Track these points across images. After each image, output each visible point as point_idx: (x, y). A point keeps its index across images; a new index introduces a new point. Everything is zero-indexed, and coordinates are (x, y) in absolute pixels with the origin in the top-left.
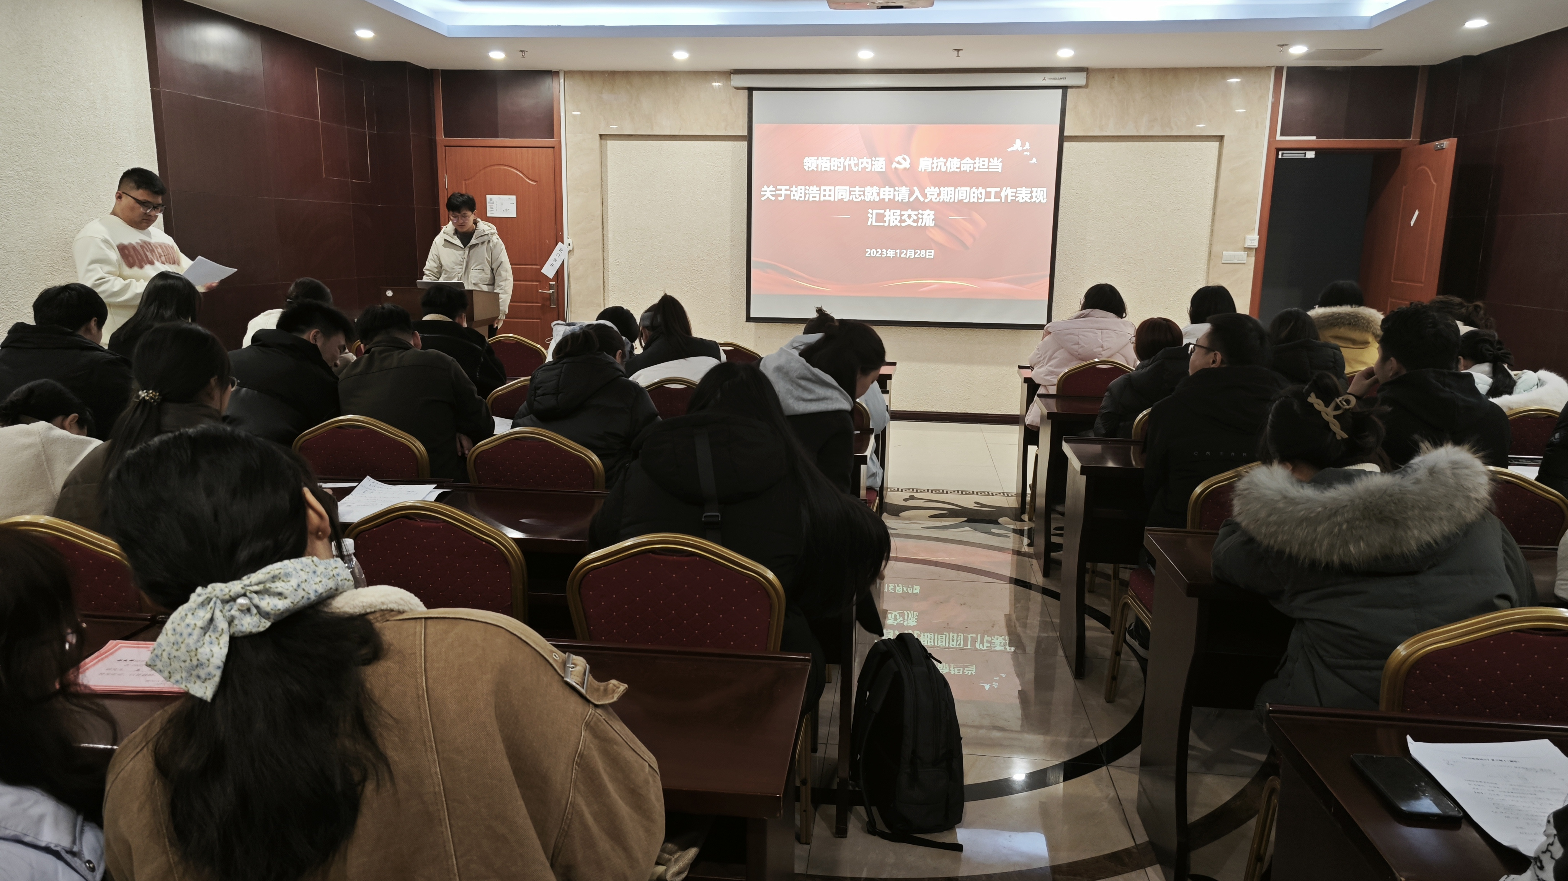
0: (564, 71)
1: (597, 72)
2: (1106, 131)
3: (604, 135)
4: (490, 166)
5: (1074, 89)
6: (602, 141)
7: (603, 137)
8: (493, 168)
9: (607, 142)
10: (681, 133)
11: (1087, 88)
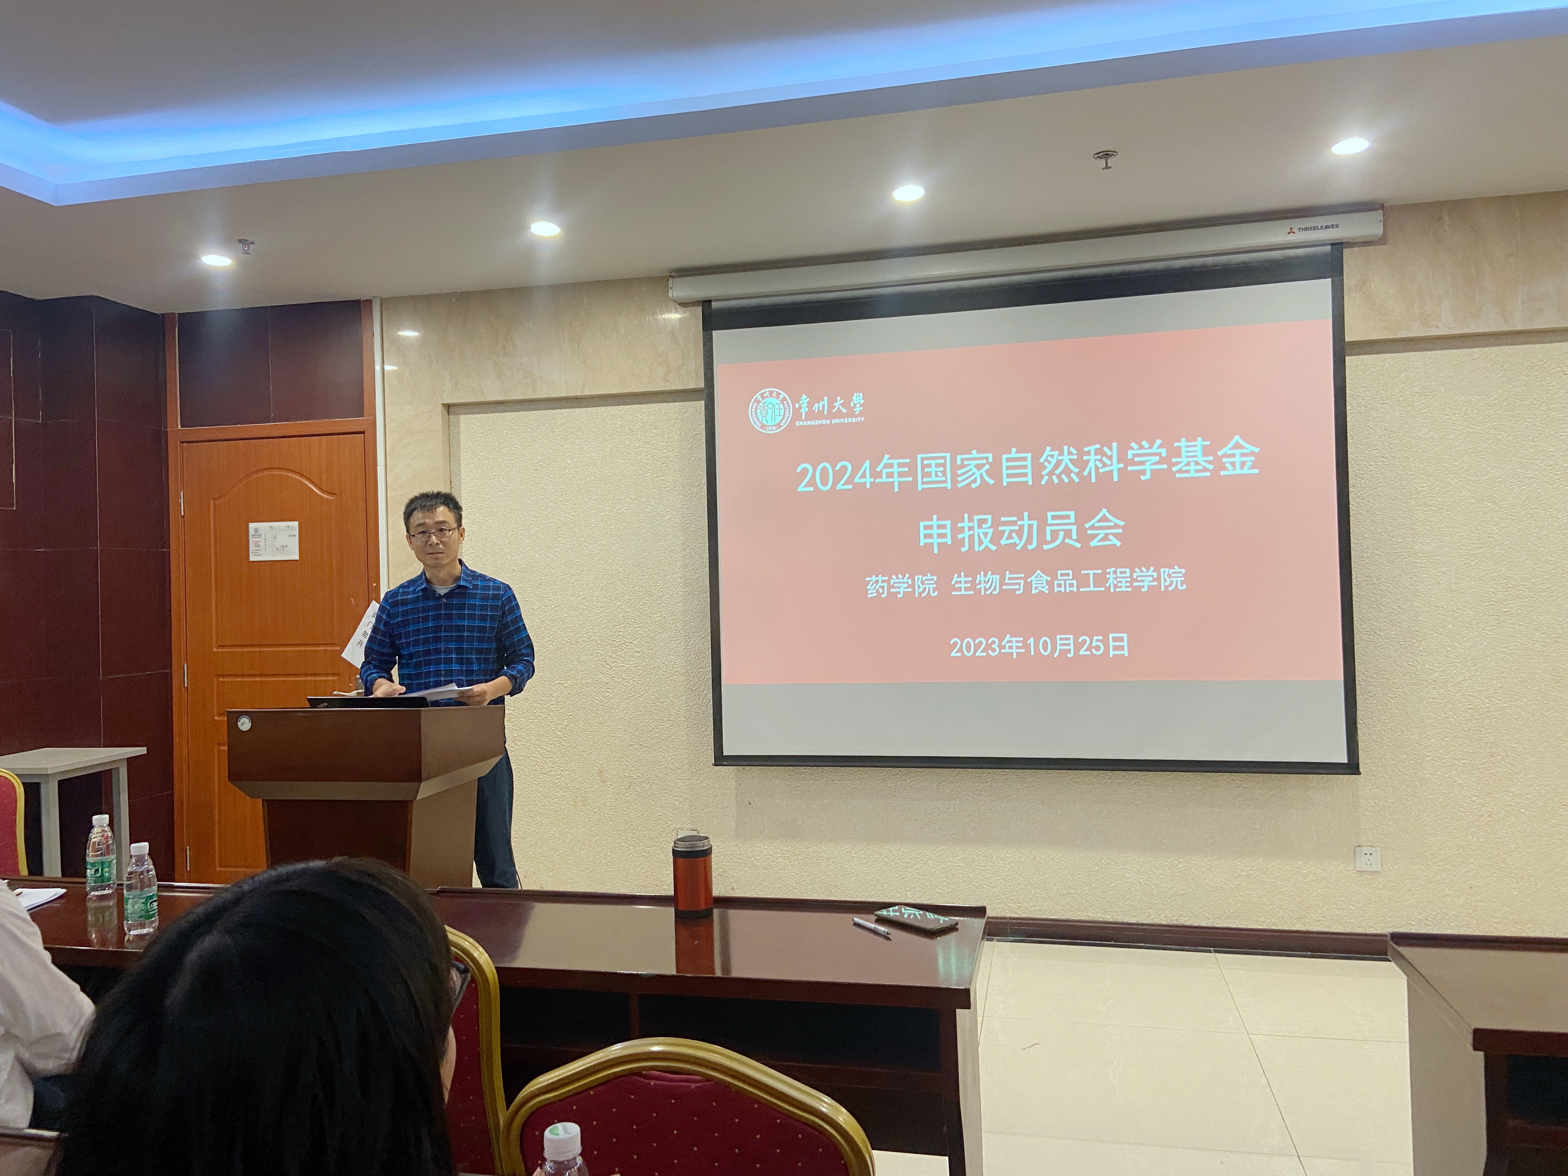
0: (381, 299)
1: (438, 295)
2: (1437, 327)
3: (454, 405)
4: (257, 471)
5: (1356, 249)
6: (451, 417)
7: (452, 409)
8: (260, 475)
9: (459, 418)
10: (587, 392)
11: (1385, 244)
